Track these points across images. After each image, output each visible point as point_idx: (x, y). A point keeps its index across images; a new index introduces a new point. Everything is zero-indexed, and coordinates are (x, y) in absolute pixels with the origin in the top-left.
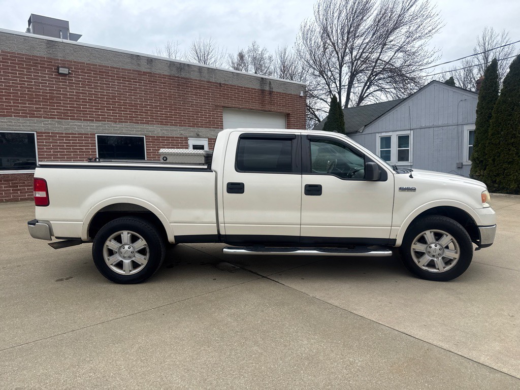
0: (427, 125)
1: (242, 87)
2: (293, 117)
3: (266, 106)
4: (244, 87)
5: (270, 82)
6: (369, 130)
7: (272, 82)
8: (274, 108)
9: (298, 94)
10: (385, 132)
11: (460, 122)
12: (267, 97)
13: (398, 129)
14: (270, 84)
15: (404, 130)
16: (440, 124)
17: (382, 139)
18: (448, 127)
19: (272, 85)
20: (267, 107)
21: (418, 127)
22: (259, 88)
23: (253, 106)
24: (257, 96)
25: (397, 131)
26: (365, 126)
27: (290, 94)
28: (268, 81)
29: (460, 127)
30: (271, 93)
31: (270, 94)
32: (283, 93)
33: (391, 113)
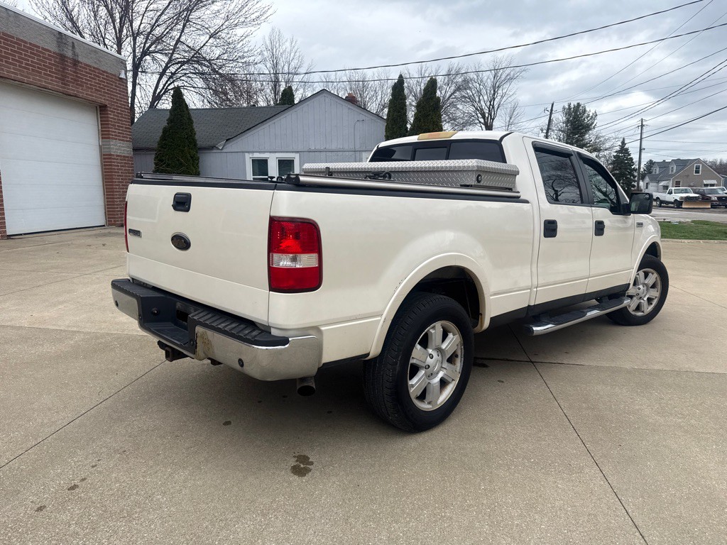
0: (318, 147)
1: (26, 42)
2: (112, 112)
3: (69, 86)
4: (30, 44)
5: (73, 43)
6: (234, 146)
7: (76, 44)
8: (83, 92)
9: (117, 74)
10: (259, 152)
11: (357, 148)
12: (70, 70)
13: (277, 149)
14: (73, 47)
15: (287, 152)
16: (334, 147)
17: (254, 161)
18: (344, 153)
19: (77, 50)
20: (72, 89)
21: (306, 149)
22: (56, 50)
23: (50, 83)
24: (54, 65)
25: (276, 152)
26: (227, 140)
27: (104, 72)
28: (71, 41)
29: (358, 154)
30: (76, 63)
31: (75, 65)
32: (94, 68)
33: (266, 126)
